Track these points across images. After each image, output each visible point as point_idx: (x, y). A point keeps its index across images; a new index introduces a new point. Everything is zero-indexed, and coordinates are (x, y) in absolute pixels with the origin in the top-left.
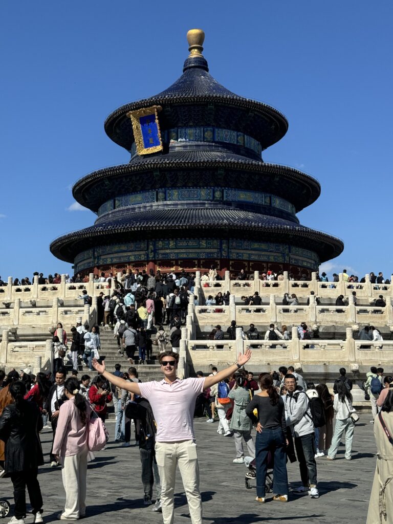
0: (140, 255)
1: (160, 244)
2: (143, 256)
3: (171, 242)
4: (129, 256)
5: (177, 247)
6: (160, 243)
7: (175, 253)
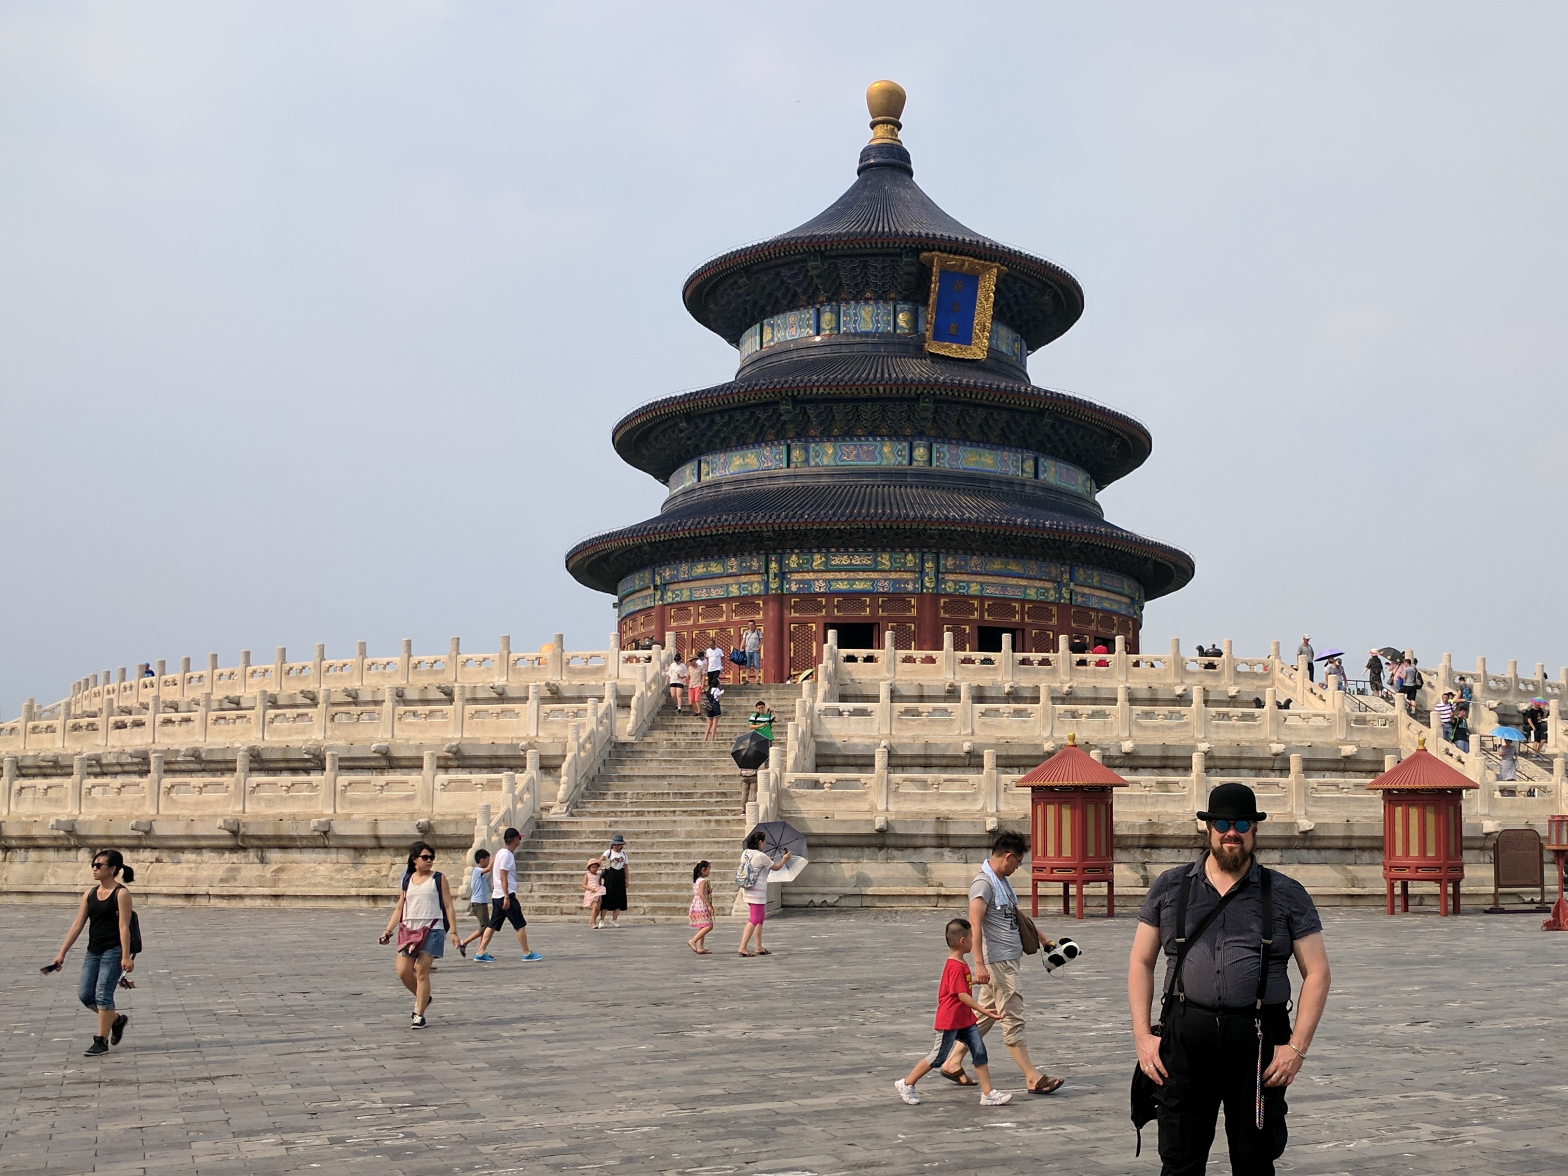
0: (1047, 590)
1: (1081, 573)
2: (1052, 592)
3: (1095, 574)
4: (1026, 587)
5: (1104, 586)
6: (1081, 571)
7: (1098, 597)
